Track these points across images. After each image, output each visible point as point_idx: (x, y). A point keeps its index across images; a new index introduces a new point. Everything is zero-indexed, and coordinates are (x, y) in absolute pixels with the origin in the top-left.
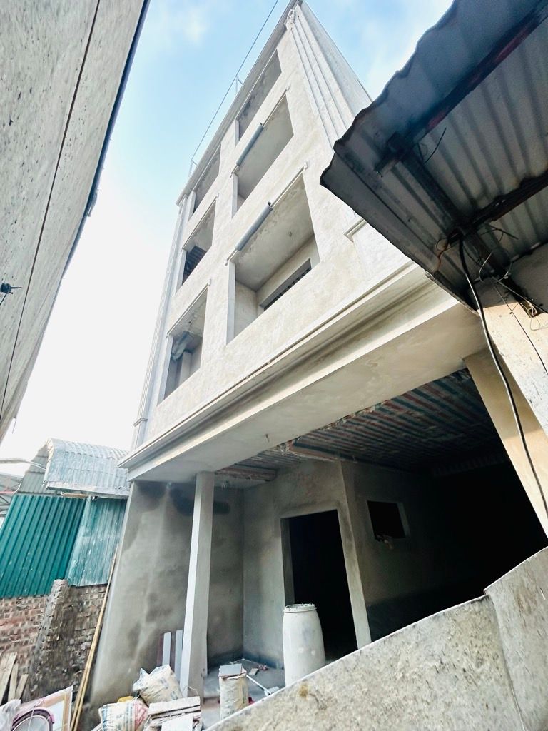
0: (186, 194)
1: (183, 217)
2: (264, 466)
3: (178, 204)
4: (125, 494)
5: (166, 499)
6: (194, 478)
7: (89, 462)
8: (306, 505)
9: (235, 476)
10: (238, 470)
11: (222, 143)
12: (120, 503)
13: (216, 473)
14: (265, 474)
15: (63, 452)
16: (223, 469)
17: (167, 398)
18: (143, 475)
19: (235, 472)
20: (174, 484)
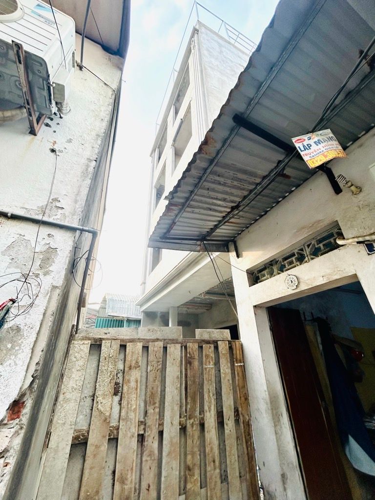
0: (154, 150)
1: (153, 165)
2: (204, 302)
3: (151, 156)
4: (140, 317)
5: (158, 320)
6: (169, 309)
7: (123, 303)
8: (225, 322)
9: (188, 308)
10: (190, 305)
11: (168, 119)
12: (138, 322)
13: (178, 307)
14: (205, 307)
15: (112, 300)
16: (181, 305)
17: (154, 271)
18: (146, 309)
19: (188, 307)
20: (161, 313)
